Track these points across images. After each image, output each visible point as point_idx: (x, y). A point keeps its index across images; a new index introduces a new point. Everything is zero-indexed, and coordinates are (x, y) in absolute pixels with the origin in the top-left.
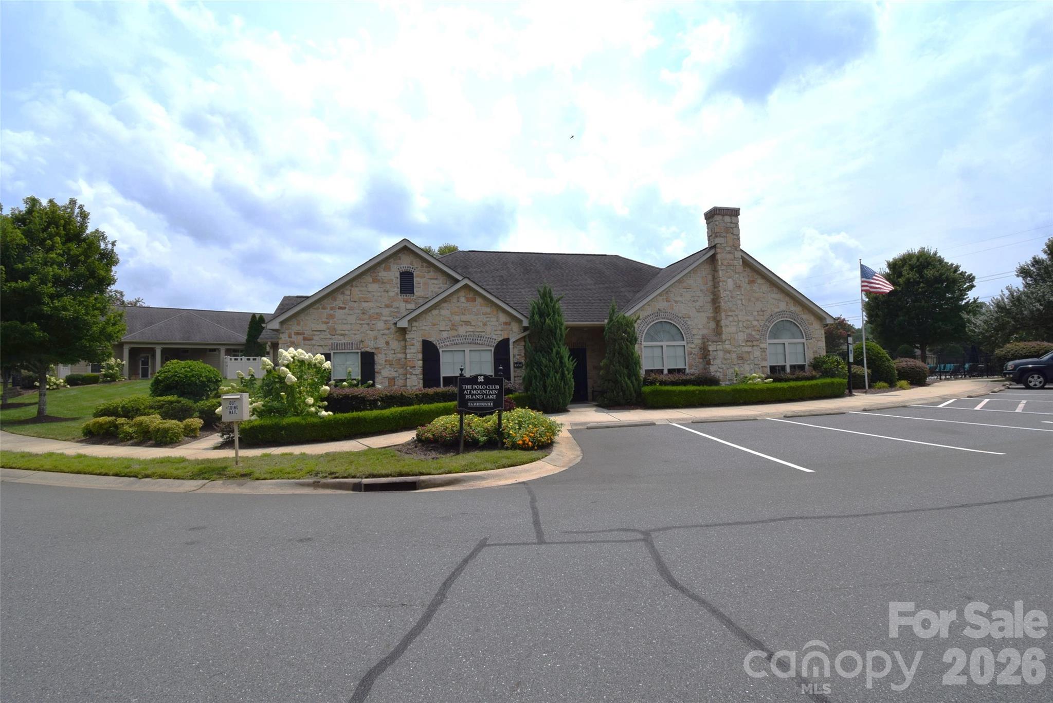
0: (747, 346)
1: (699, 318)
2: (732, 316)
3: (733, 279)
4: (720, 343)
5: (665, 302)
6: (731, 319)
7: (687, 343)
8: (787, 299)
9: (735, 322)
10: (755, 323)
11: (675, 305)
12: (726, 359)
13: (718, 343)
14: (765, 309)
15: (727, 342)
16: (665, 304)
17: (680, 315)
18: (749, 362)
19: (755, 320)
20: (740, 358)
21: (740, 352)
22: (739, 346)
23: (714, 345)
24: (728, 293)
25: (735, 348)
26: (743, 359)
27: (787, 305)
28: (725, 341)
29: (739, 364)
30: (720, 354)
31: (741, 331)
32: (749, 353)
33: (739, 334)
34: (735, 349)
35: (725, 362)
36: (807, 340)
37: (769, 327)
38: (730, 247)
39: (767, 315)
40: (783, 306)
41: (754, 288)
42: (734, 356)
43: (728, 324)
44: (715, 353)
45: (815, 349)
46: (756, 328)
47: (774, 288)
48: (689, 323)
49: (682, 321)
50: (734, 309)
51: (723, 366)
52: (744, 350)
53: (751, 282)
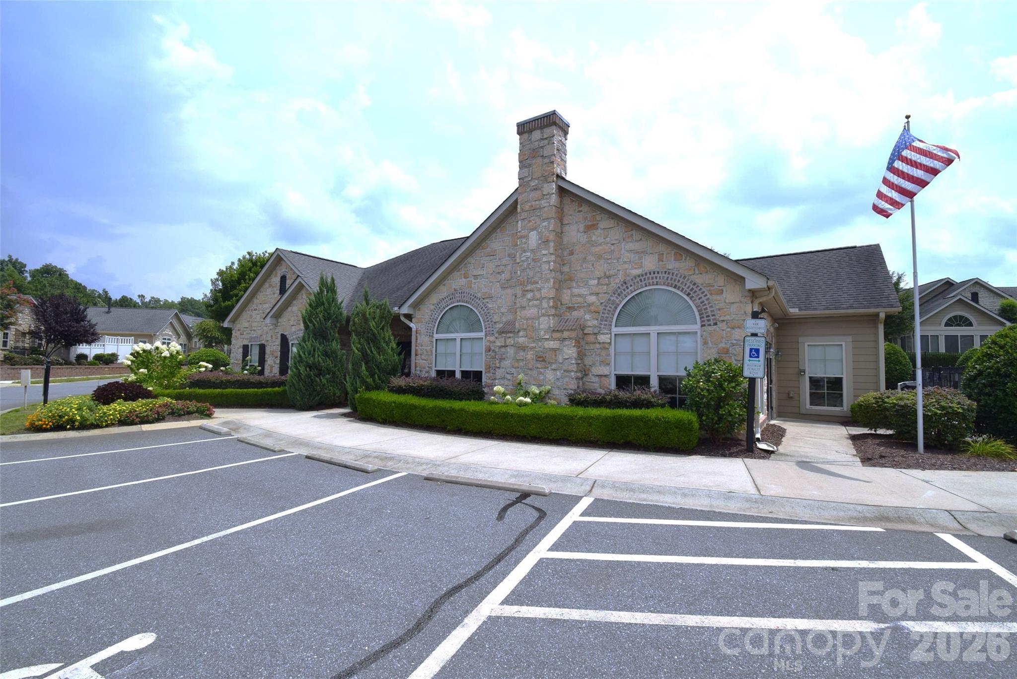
0: (554, 340)
1: (503, 297)
2: (531, 291)
3: (537, 231)
4: (511, 335)
5: (463, 279)
6: (529, 296)
7: (486, 335)
8: (662, 248)
9: (537, 300)
10: (592, 299)
11: (473, 281)
12: (518, 361)
13: (508, 335)
14: (612, 272)
15: (521, 334)
16: (463, 281)
17: (479, 295)
18: (554, 366)
19: (591, 294)
20: (541, 359)
21: (541, 349)
22: (541, 339)
23: (502, 337)
24: (529, 254)
25: (534, 342)
26: (544, 361)
27: (660, 259)
28: (519, 332)
29: (538, 368)
30: (511, 351)
31: (544, 315)
32: (554, 350)
33: (542, 319)
34: (533, 345)
35: (516, 365)
36: (703, 326)
37: (618, 305)
38: (538, 179)
39: (616, 282)
40: (650, 263)
41: (594, 238)
42: (530, 355)
43: (525, 304)
44: (503, 350)
45: (723, 345)
46: (592, 308)
47: (634, 232)
48: (490, 306)
49: (481, 304)
50: (536, 279)
51: (513, 370)
52: (547, 346)
53: (590, 228)
